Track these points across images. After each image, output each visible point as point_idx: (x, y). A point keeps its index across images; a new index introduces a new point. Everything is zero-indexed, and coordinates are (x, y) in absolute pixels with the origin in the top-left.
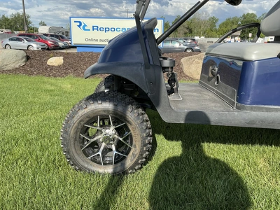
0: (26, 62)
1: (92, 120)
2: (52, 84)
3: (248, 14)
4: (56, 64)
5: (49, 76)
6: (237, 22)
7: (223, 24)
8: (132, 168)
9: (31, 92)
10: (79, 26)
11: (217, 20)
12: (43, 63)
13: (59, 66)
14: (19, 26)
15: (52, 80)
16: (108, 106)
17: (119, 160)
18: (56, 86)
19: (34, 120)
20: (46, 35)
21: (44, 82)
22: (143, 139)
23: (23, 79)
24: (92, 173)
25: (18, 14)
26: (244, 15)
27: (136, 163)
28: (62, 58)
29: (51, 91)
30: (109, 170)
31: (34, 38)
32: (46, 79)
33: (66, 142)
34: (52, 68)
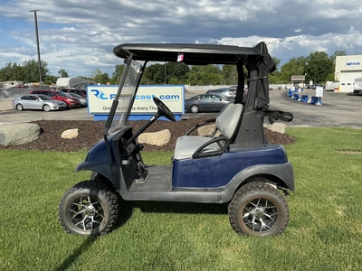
0: (39, 135)
1: (77, 200)
2: (64, 161)
3: (317, 53)
4: (70, 137)
5: (63, 150)
6: (304, 63)
7: (285, 66)
8: (104, 231)
9: (43, 171)
10: (96, 95)
11: (279, 61)
12: (58, 136)
13: (73, 139)
14: (33, 76)
15: (64, 156)
16: (87, 191)
17: (96, 226)
18: (68, 162)
19: (43, 199)
20: (65, 90)
21: (57, 159)
22: (110, 211)
23: (36, 157)
24: (77, 235)
25: (33, 61)
26: (311, 55)
27: (106, 228)
28: (76, 130)
29: (62, 169)
30: (89, 233)
31: (51, 96)
32: (58, 154)
33: (61, 215)
34: (66, 141)
